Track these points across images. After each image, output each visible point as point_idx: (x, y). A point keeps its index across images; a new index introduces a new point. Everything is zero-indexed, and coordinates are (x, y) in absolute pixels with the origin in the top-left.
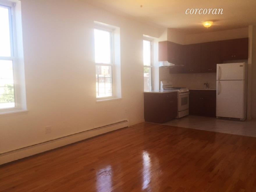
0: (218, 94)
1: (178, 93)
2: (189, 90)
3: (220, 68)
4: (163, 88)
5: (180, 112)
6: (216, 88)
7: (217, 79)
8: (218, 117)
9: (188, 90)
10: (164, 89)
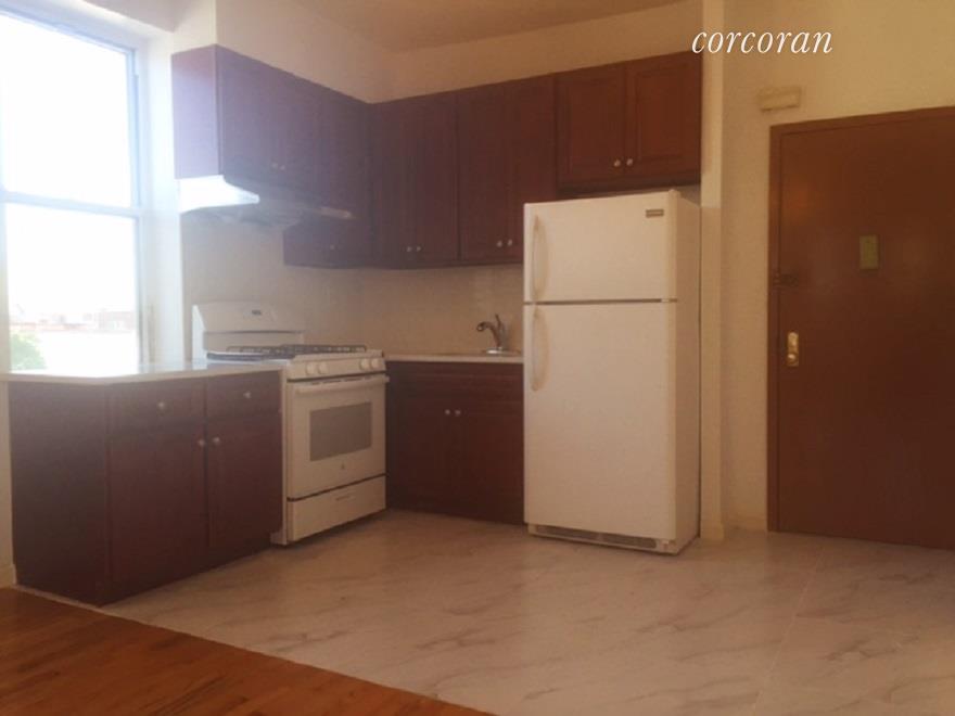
0: (534, 389)
1: (284, 383)
2: (389, 364)
3: (537, 225)
4: (206, 347)
5: (295, 504)
6: (520, 353)
7: (527, 297)
8: (538, 527)
9: (377, 364)
10: (209, 356)
